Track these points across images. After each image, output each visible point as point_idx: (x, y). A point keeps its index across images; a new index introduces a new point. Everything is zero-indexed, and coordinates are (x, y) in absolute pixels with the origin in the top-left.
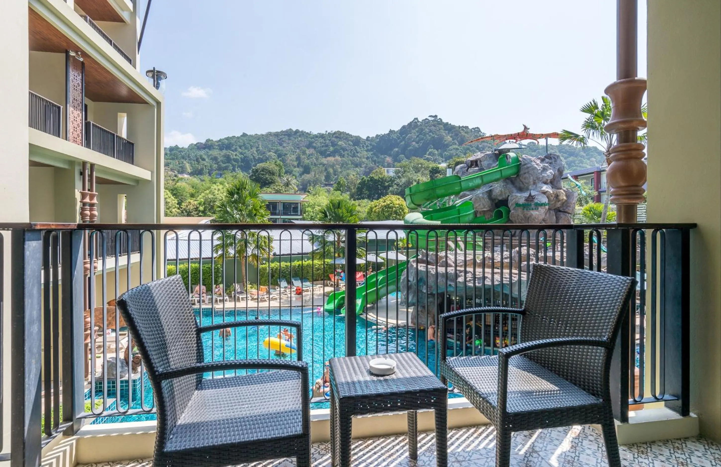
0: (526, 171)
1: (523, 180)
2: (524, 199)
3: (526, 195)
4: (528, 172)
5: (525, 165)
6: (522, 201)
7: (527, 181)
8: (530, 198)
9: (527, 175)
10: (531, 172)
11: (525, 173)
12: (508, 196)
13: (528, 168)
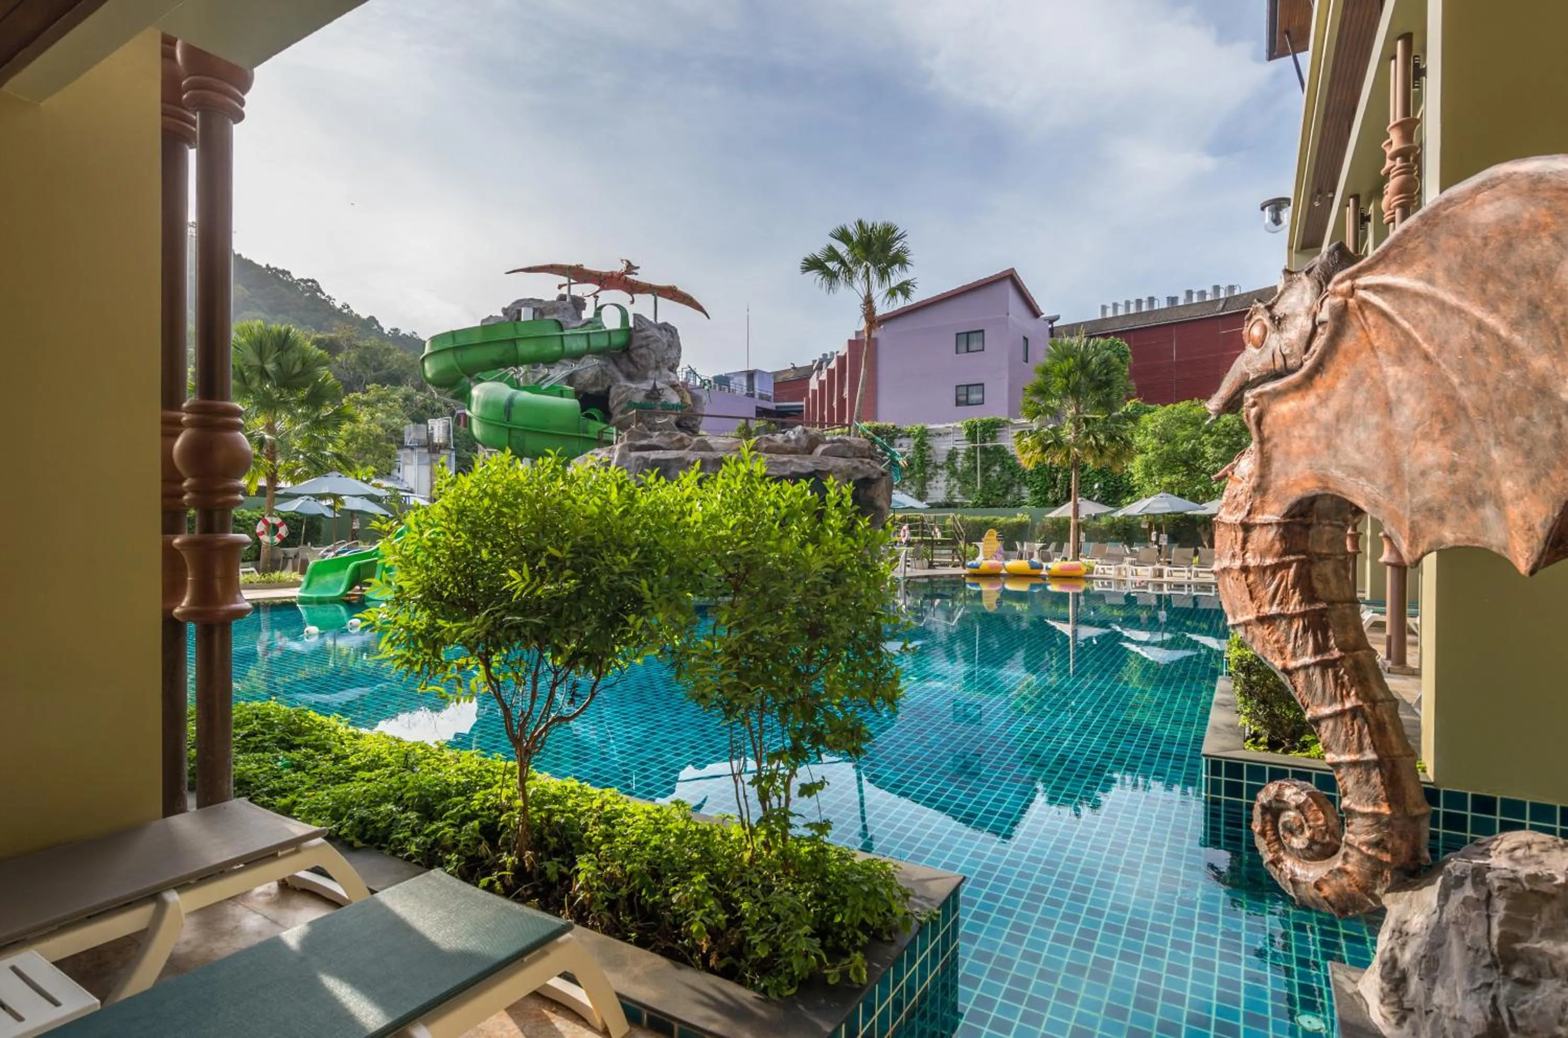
0: (644, 343)
1: (636, 359)
2: (643, 393)
3: (646, 386)
4: (647, 346)
5: (641, 331)
6: (639, 398)
7: (644, 362)
8: (654, 394)
9: (644, 351)
10: (653, 346)
11: (641, 347)
12: (610, 387)
13: (647, 337)
